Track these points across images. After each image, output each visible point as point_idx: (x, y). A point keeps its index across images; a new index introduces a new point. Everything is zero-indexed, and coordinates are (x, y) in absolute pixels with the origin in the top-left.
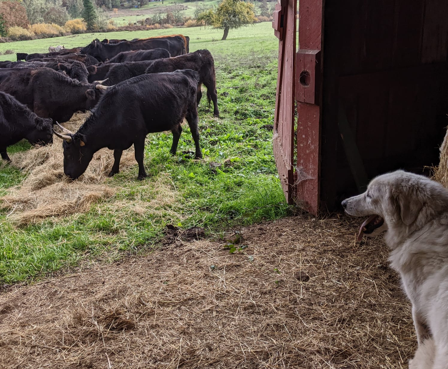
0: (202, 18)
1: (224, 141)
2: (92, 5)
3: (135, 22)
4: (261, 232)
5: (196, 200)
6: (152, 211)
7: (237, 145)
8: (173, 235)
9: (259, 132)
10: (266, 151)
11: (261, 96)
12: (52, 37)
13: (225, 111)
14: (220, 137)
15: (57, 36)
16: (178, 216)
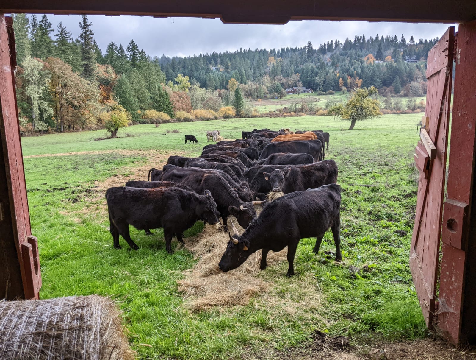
0: (333, 111)
1: (361, 243)
2: (242, 96)
3: (274, 110)
4: (403, 353)
5: (339, 305)
6: (301, 313)
7: (373, 249)
8: (320, 341)
9: (393, 238)
10: (400, 259)
11: (392, 197)
12: (208, 120)
13: (359, 210)
14: (357, 238)
15: (212, 119)
16: (324, 320)
